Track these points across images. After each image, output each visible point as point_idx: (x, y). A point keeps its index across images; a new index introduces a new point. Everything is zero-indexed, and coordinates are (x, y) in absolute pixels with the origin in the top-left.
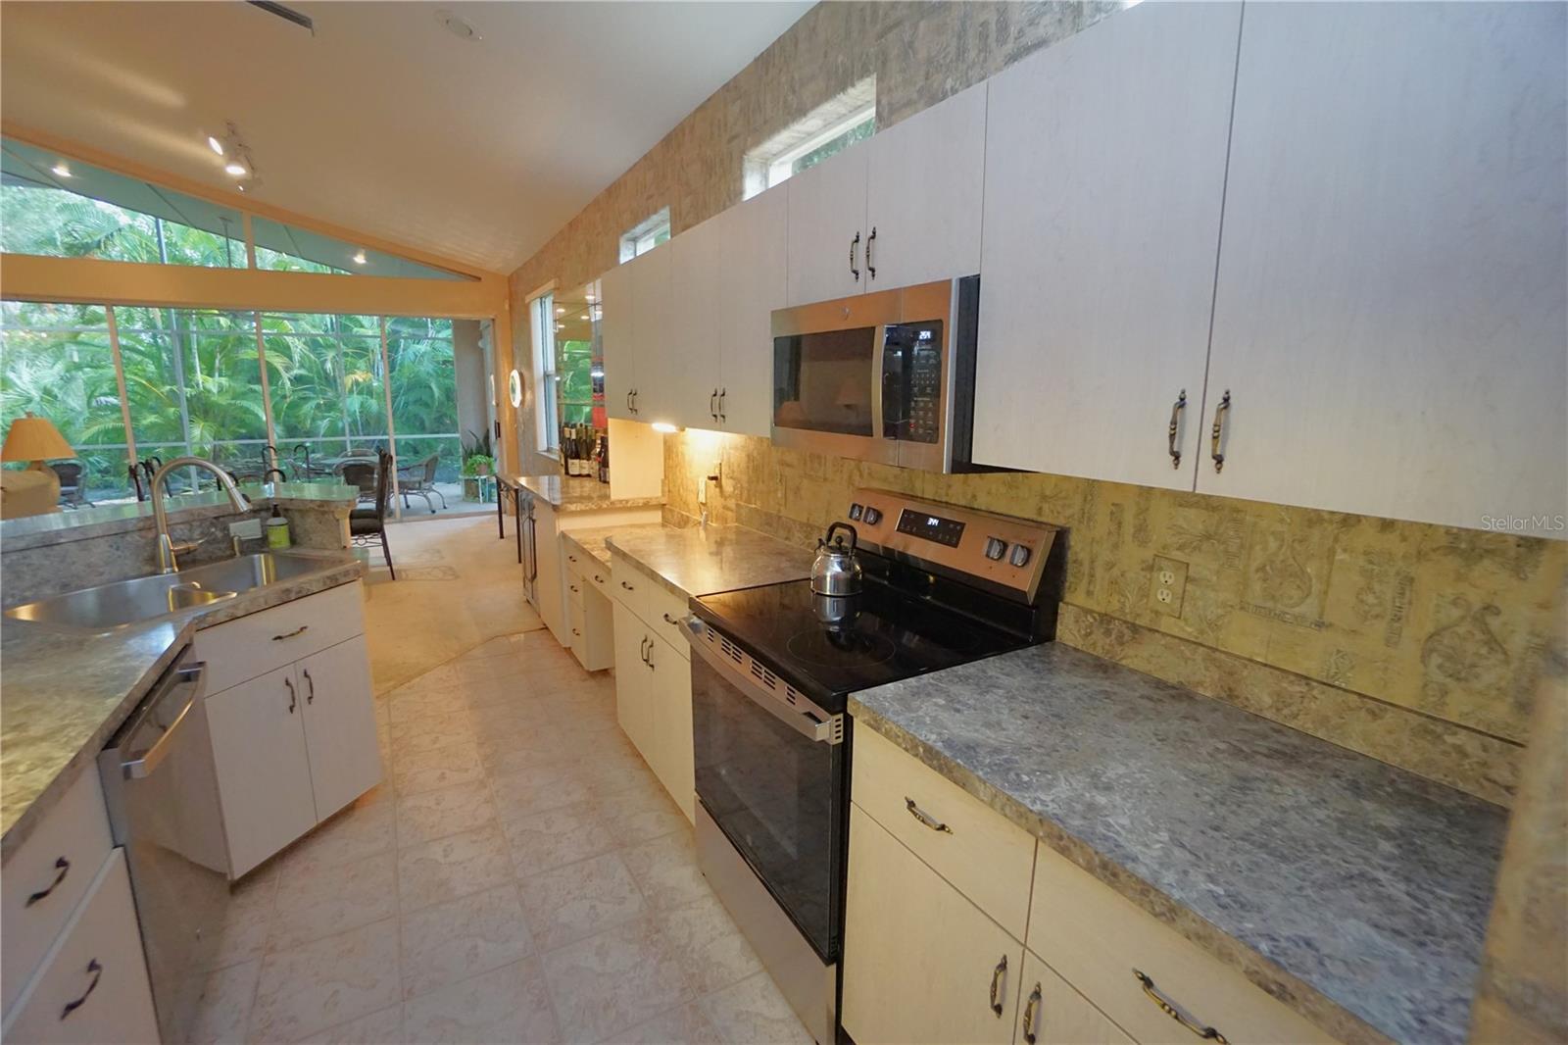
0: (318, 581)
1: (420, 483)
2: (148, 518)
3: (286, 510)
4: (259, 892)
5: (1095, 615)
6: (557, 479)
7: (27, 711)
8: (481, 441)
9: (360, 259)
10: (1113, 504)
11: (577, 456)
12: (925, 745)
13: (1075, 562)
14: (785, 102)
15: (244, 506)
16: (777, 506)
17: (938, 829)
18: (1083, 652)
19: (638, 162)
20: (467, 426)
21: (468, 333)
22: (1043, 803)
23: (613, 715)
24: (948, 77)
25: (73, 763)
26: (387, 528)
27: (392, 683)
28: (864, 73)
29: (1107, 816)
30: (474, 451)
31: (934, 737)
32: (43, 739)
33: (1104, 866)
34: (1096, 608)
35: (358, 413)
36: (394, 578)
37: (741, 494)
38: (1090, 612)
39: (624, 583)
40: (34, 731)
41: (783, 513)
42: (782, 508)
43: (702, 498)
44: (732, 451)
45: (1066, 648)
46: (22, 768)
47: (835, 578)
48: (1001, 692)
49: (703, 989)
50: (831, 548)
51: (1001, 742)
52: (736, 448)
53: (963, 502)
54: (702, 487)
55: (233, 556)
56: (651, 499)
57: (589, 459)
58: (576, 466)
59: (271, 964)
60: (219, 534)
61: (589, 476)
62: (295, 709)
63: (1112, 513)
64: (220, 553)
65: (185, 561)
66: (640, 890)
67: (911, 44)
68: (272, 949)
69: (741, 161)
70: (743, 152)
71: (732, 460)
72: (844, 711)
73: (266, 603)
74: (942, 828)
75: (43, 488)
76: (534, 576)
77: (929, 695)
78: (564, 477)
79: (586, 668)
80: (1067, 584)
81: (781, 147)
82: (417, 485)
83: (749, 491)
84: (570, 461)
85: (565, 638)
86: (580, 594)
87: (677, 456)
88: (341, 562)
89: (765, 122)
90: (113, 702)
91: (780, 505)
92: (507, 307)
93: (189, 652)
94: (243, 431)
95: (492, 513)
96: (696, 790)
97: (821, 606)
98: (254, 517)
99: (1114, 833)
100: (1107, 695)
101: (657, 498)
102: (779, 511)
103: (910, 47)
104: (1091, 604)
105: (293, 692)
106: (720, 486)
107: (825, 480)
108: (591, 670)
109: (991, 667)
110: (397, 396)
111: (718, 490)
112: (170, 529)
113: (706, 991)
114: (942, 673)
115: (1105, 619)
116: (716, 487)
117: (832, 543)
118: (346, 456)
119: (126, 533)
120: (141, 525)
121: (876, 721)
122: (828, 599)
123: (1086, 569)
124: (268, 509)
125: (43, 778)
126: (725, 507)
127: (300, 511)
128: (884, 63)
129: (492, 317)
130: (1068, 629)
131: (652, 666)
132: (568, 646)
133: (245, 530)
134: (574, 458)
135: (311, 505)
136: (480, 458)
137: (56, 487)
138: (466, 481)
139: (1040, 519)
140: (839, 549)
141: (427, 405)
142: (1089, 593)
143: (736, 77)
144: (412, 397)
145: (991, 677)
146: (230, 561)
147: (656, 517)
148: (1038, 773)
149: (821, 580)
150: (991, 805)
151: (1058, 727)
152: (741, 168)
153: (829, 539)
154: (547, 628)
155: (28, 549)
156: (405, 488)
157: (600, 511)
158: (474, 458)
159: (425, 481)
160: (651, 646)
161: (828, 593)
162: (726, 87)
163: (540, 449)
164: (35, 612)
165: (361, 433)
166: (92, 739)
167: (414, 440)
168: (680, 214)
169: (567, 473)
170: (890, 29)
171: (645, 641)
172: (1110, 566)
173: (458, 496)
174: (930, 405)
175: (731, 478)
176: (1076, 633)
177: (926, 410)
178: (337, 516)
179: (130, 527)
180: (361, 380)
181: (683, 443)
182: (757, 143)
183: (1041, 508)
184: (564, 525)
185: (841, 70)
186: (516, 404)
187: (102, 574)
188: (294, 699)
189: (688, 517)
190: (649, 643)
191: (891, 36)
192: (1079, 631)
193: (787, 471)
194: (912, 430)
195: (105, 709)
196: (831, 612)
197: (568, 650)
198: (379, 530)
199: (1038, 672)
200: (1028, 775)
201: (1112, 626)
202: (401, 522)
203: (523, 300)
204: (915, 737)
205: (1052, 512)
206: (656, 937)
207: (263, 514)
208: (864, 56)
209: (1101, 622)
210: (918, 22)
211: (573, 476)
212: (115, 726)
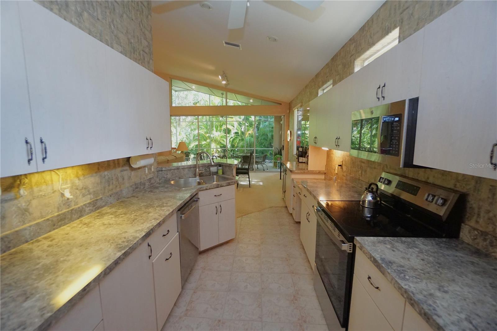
0: (225, 183)
1: (261, 162)
2: (195, 165)
3: (223, 166)
4: (204, 256)
5: (479, 231)
6: (295, 163)
7: (168, 201)
8: (279, 151)
9: (251, 101)
10: (491, 186)
11: (302, 156)
12: (374, 258)
13: (471, 208)
14: (368, 41)
15: (213, 164)
16: (359, 176)
17: (376, 288)
18: (472, 246)
19: (325, 66)
20: (276, 146)
21: (278, 119)
22: (410, 287)
23: (299, 235)
24: (425, 23)
25: (173, 211)
26: (250, 174)
27: (243, 214)
28: (395, 27)
29: (436, 299)
30: (277, 153)
31: (378, 256)
32: (169, 206)
33: (425, 314)
34: (481, 229)
35: (249, 142)
36: (250, 187)
37: (348, 171)
38: (477, 230)
39: (304, 195)
40: (169, 205)
41: (361, 178)
42: (360, 177)
43: (336, 172)
44: (346, 157)
45: (463, 242)
46: (165, 211)
47: (369, 201)
48: (417, 249)
49: (305, 322)
50: (369, 191)
51: (405, 264)
52: (348, 156)
53: (424, 180)
54: (337, 168)
55: (210, 175)
56: (321, 171)
57: (305, 157)
58: (301, 159)
59: (204, 272)
60: (208, 170)
61: (304, 162)
62: (217, 214)
63: (490, 190)
64: (207, 174)
65: (201, 175)
66: (294, 287)
67: (412, 14)
68: (205, 269)
69: (354, 62)
70: (355, 60)
71: (346, 160)
72: (353, 242)
73: (214, 187)
74: (377, 288)
75: (182, 157)
76: (285, 192)
77: (385, 244)
78: (298, 162)
79: (295, 220)
80: (467, 217)
81: (368, 56)
82: (260, 162)
83: (350, 170)
84: (299, 158)
85: (291, 211)
86: (296, 197)
87: (330, 158)
88: (232, 179)
89: (362, 49)
90: (181, 202)
91: (360, 176)
92: (288, 112)
93: (197, 195)
94: (222, 146)
95: (278, 172)
96: (315, 262)
97: (363, 211)
98: (216, 167)
99: (436, 306)
100: (473, 263)
101: (324, 171)
102: (359, 178)
103: (412, 15)
104: (477, 227)
105: (217, 210)
106: (342, 168)
107: (375, 168)
108: (297, 221)
109: (419, 241)
110: (259, 138)
111: (341, 169)
112: (199, 167)
113: (306, 322)
114: (396, 238)
115: (484, 234)
116: (341, 168)
117: (370, 190)
118: (244, 153)
119: (191, 168)
120: (194, 166)
121: (361, 247)
122: (366, 208)
123: (476, 211)
124: (219, 165)
125: (167, 213)
126: (343, 175)
127: (225, 166)
128: (402, 22)
129: (284, 115)
130: (465, 234)
131: (309, 221)
132: (291, 213)
133: (214, 169)
134: (301, 157)
135: (228, 165)
136: (278, 156)
137: (185, 157)
138: (274, 162)
139: (456, 189)
140: (372, 192)
141: (266, 140)
142: (477, 222)
143: (353, 36)
144: (263, 138)
145: (416, 244)
146: (209, 176)
147: (323, 177)
148: (414, 278)
149: (364, 202)
150: (391, 283)
151: (436, 267)
152: (354, 65)
153: (369, 188)
154: (286, 207)
155: (175, 169)
156: (257, 163)
157: (304, 173)
158: (277, 155)
159: (263, 161)
160: (309, 215)
161: (366, 206)
162: (350, 40)
163: (294, 154)
164: (174, 182)
165: (249, 147)
166: (176, 208)
167: (262, 150)
168: (336, 81)
169: (298, 161)
170: (405, 10)
171: (308, 213)
172: (488, 212)
173: (271, 166)
174: (397, 143)
175: (345, 166)
176: (469, 238)
177: (396, 145)
178: (233, 168)
179: (192, 166)
180: (250, 133)
181: (332, 154)
182: (359, 56)
183: (456, 185)
184: (293, 176)
185: (387, 27)
186: (289, 140)
187: (186, 176)
188: (217, 211)
189: (332, 178)
190: (309, 214)
191: (405, 13)
192: (470, 237)
193: (363, 165)
194: (391, 152)
195: (179, 203)
196: (367, 214)
197: (291, 214)
198: (248, 173)
199: (441, 247)
200: (409, 277)
201: (487, 237)
202: (255, 172)
203: (292, 109)
204: (371, 254)
205: (461, 186)
206: (295, 301)
207: (218, 166)
208: (395, 21)
209: (482, 235)
210: (416, 5)
211: (300, 162)
212: (181, 207)
